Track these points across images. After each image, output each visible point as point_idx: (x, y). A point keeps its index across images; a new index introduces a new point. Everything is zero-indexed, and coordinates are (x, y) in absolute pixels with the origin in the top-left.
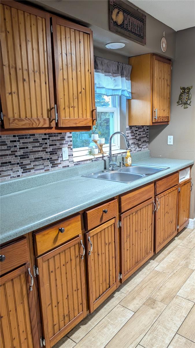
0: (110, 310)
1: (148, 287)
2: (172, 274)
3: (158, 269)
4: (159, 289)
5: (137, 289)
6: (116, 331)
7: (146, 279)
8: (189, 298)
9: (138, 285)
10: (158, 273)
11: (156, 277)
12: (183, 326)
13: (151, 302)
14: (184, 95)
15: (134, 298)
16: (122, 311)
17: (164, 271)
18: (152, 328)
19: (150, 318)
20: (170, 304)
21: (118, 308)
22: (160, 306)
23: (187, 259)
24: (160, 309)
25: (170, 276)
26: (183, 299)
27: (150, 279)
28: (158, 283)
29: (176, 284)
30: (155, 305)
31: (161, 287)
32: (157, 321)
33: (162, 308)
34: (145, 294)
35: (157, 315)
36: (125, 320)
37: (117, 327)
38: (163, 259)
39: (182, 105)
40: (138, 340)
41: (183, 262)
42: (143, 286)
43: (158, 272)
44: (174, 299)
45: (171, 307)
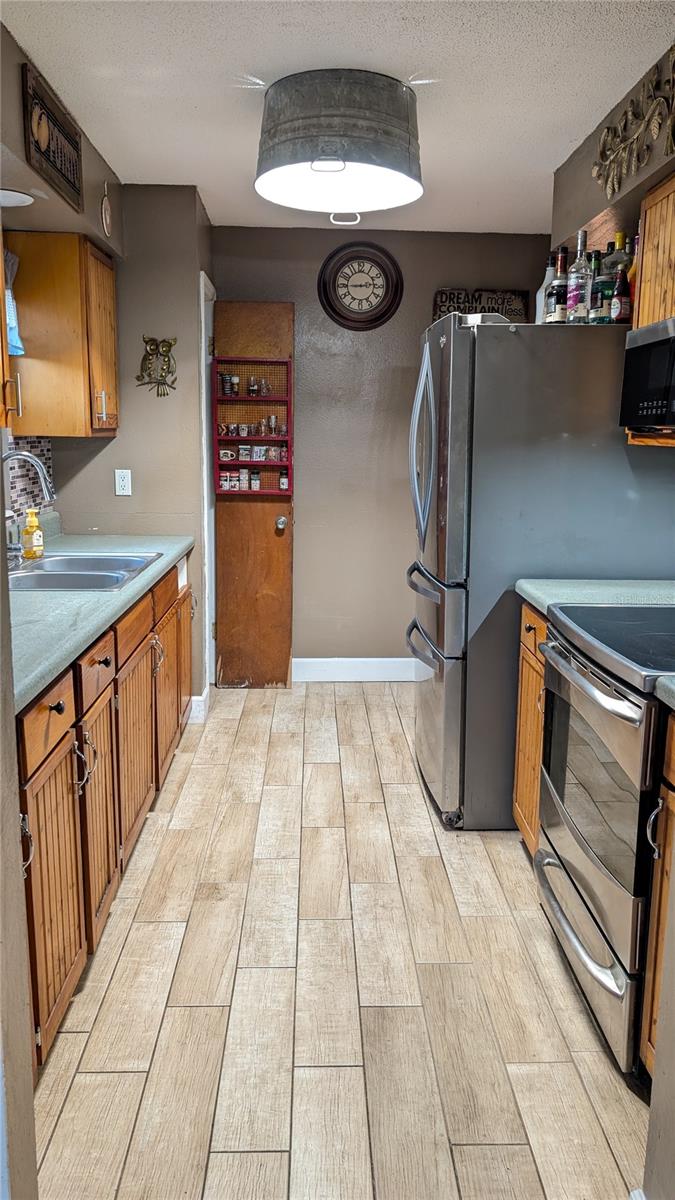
0: (121, 939)
1: (179, 867)
2: (217, 824)
3: (176, 825)
4: (210, 862)
5: (155, 878)
6: (169, 970)
7: (163, 853)
8: (283, 854)
9: (153, 870)
10: (183, 835)
11: (184, 842)
12: (303, 903)
13: (209, 891)
14: (154, 360)
15: (163, 899)
16: (154, 930)
17: (196, 825)
18: (244, 933)
19: (227, 917)
20: (253, 879)
21: (138, 929)
22: (235, 889)
23: (231, 785)
24: (237, 895)
25: (215, 830)
26: (274, 861)
27: (173, 852)
28: (198, 850)
29: (238, 841)
30: (223, 893)
31: (211, 856)
32: (246, 917)
33: (240, 891)
34: (184, 880)
35: (240, 906)
36: (174, 945)
37: (166, 963)
38: (175, 801)
39: (150, 386)
40: (232, 962)
41: (227, 795)
42: (167, 869)
43: (182, 832)
44: (255, 867)
45: (257, 883)
